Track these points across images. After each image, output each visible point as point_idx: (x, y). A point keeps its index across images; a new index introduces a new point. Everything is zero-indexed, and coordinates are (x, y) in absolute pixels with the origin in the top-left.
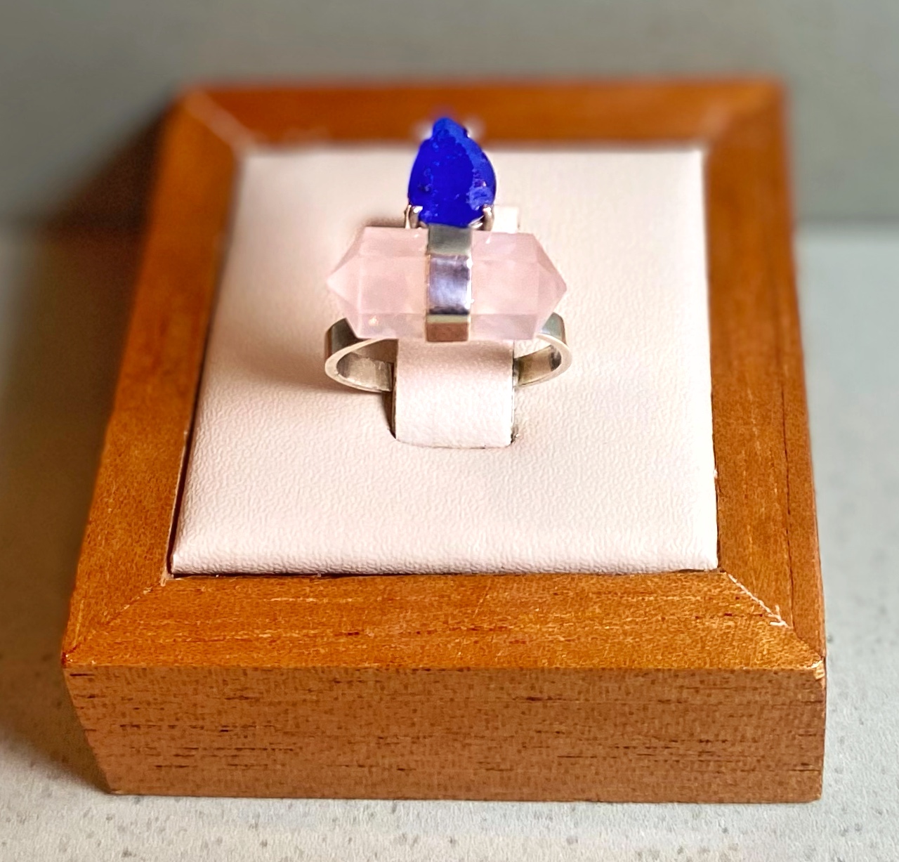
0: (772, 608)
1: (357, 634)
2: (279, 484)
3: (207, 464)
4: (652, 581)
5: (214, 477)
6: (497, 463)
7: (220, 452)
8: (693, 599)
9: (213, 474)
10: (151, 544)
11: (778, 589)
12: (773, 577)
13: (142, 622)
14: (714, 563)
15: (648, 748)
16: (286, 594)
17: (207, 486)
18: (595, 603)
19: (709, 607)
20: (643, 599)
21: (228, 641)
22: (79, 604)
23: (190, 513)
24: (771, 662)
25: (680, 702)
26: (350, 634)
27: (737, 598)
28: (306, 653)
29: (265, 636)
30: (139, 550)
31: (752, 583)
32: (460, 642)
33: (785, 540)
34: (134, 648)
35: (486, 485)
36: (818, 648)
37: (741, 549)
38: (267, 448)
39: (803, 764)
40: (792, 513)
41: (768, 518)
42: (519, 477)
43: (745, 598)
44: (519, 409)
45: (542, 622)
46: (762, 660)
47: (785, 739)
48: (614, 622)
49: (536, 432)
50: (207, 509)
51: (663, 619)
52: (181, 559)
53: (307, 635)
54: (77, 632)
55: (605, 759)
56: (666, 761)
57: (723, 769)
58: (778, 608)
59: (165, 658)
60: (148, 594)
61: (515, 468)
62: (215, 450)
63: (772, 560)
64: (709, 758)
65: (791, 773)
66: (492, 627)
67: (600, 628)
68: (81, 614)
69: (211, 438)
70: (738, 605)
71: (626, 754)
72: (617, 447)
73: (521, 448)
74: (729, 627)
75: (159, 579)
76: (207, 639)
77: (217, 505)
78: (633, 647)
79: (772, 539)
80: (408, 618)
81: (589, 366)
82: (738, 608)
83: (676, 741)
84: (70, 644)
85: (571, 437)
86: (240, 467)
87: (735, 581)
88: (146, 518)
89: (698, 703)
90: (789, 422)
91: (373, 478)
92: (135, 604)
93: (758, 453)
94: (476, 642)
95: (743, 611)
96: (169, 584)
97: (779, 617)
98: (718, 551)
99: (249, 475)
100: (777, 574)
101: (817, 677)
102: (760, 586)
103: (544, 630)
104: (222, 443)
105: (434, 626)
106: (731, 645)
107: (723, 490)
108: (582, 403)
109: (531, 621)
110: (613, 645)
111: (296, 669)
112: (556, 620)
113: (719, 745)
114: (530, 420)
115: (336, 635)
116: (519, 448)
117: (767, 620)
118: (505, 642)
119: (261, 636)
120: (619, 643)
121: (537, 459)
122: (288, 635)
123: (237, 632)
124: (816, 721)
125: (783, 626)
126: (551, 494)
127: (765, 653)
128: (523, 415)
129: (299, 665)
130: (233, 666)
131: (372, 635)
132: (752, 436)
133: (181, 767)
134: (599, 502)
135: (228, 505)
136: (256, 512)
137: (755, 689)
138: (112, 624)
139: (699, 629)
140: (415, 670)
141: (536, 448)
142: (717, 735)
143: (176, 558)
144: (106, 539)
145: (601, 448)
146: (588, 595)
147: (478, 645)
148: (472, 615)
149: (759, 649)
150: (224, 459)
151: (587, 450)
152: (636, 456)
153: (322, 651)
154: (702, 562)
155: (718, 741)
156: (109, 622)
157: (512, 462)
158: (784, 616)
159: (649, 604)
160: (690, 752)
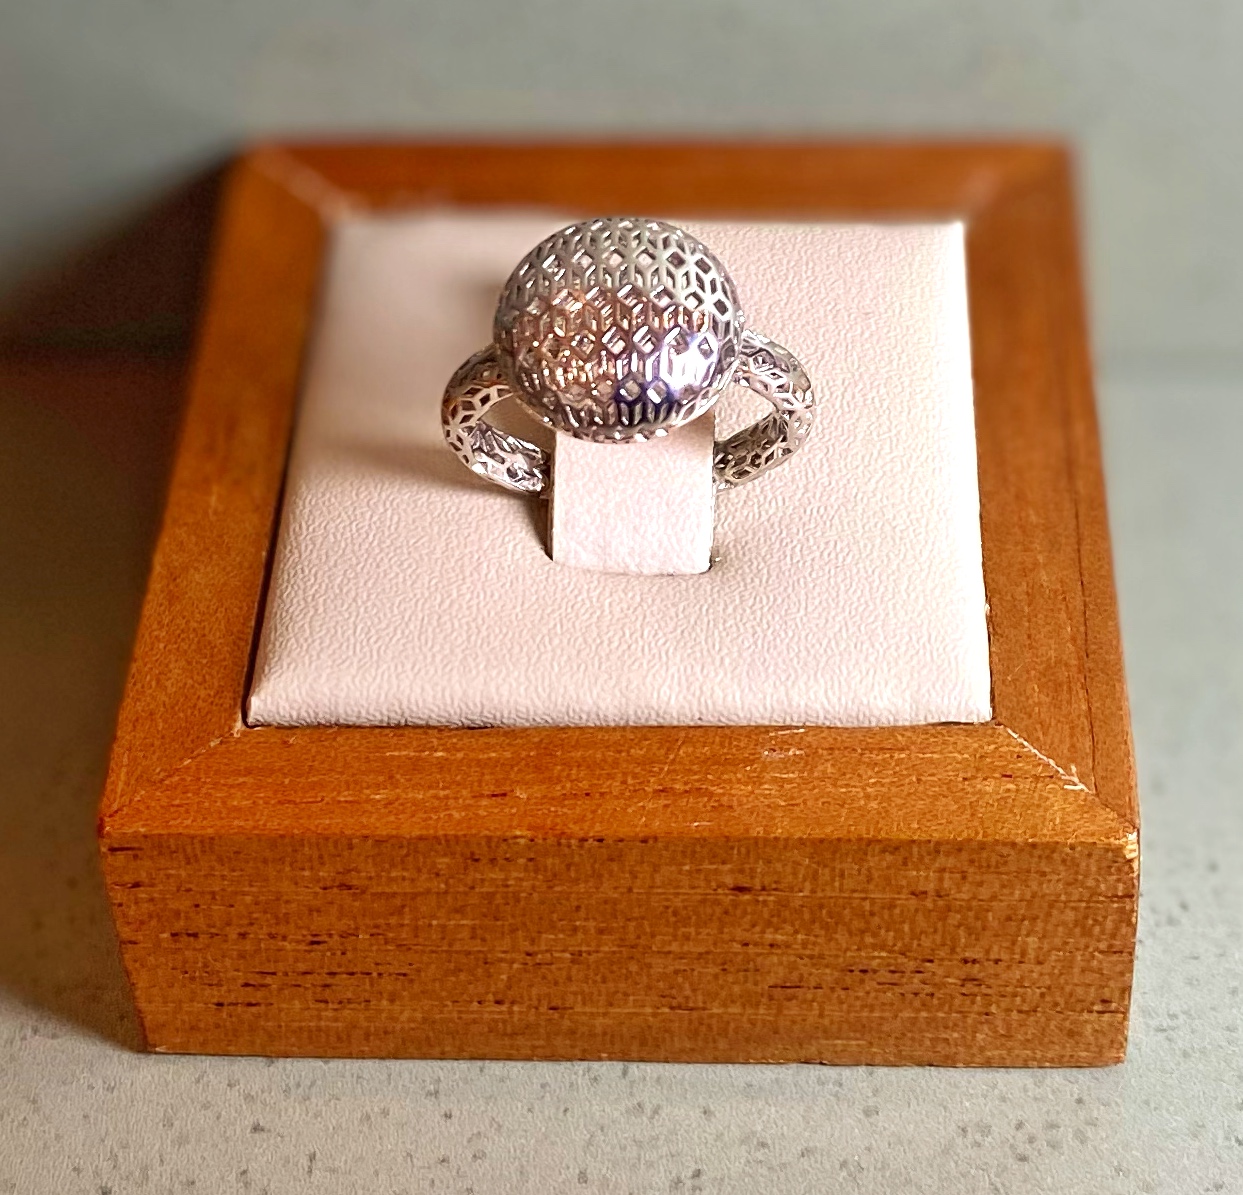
0: (1067, 769)
1: (504, 795)
2: (396, 611)
3: (296, 587)
4: (903, 735)
5: (306, 602)
6: (692, 591)
7: (313, 571)
8: (959, 757)
9: (305, 599)
10: (220, 686)
11: (1073, 746)
12: (1067, 732)
13: (208, 780)
14: (986, 713)
15: (893, 972)
16: (406, 747)
17: (296, 613)
18: (827, 761)
19: (980, 767)
20: (892, 757)
21: (328, 803)
22: (121, 757)
23: (274, 645)
24: (1066, 832)
25: (940, 896)
26: (494, 796)
27: (1018, 757)
28: (435, 817)
29: (378, 797)
30: (203, 693)
31: (1038, 739)
32: (644, 807)
33: (1082, 688)
34: (197, 812)
35: (677, 616)
36: (1129, 816)
37: (1023, 699)
38: (378, 566)
39: (1104, 1001)
40: (1091, 656)
41: (1059, 661)
42: (722, 606)
43: (1029, 756)
44: (719, 527)
45: (754, 783)
46: (1053, 830)
47: (1079, 958)
48: (852, 784)
49: (744, 554)
50: (297, 641)
51: (919, 780)
52: (261, 705)
53: (436, 797)
54: (119, 791)
55: (833, 989)
56: (916, 994)
57: (993, 1009)
58: (1074, 769)
59: (242, 824)
60: (215, 747)
61: (716, 596)
62: (307, 572)
63: (1064, 712)
64: (976, 990)
65: (1086, 1016)
66: (687, 788)
67: (833, 790)
68: (124, 770)
69: (300, 556)
70: (1020, 765)
71: (862, 981)
72: (855, 571)
73: (723, 573)
74: (1008, 790)
75: (231, 728)
76: (298, 800)
77: (311, 633)
78: (879, 813)
79: (1065, 688)
80: (574, 777)
81: (814, 476)
82: (1020, 769)
83: (931, 961)
84: (110, 806)
85: (792, 559)
86: (341, 590)
87: (1016, 736)
88: (212, 656)
89: (965, 896)
90: (1086, 548)
91: (523, 603)
92: (198, 759)
93: (1045, 584)
94: (666, 806)
95: (1026, 772)
96: (244, 734)
97: (1076, 780)
98: (993, 700)
99: (355, 600)
100: (1072, 728)
101: (1129, 856)
102: (1049, 742)
103: (757, 791)
104: (317, 562)
105: (610, 786)
106: (1011, 811)
107: (997, 629)
108: (806, 519)
109: (739, 781)
110: (851, 811)
111: (421, 838)
112: (774, 780)
113: (991, 968)
114: (735, 540)
115: (474, 797)
116: (720, 573)
117: (1061, 784)
118: (705, 806)
119: (372, 797)
120: (860, 809)
121: (745, 585)
122: (410, 795)
123: (339, 793)
124: (1124, 930)
125: (1082, 790)
126: (765, 626)
127: (1058, 821)
128: (725, 534)
129: (424, 832)
130: (335, 834)
131: (524, 796)
132: (1036, 564)
133: (250, 1005)
134: (832, 636)
135: (326, 634)
136: (364, 643)
137: (1044, 874)
138: (167, 782)
139: (967, 793)
140: (583, 840)
141: (744, 572)
142: (988, 952)
143: (255, 702)
144: (158, 681)
145: (833, 572)
146: (817, 752)
147: (669, 810)
148: (659, 774)
149: (1048, 816)
150: (319, 581)
151: (814, 575)
152: (881, 582)
153: (456, 815)
154: (971, 713)
155: (988, 960)
156: (162, 780)
157: (712, 590)
158: (1082, 778)
159: (899, 762)
160: (950, 980)
